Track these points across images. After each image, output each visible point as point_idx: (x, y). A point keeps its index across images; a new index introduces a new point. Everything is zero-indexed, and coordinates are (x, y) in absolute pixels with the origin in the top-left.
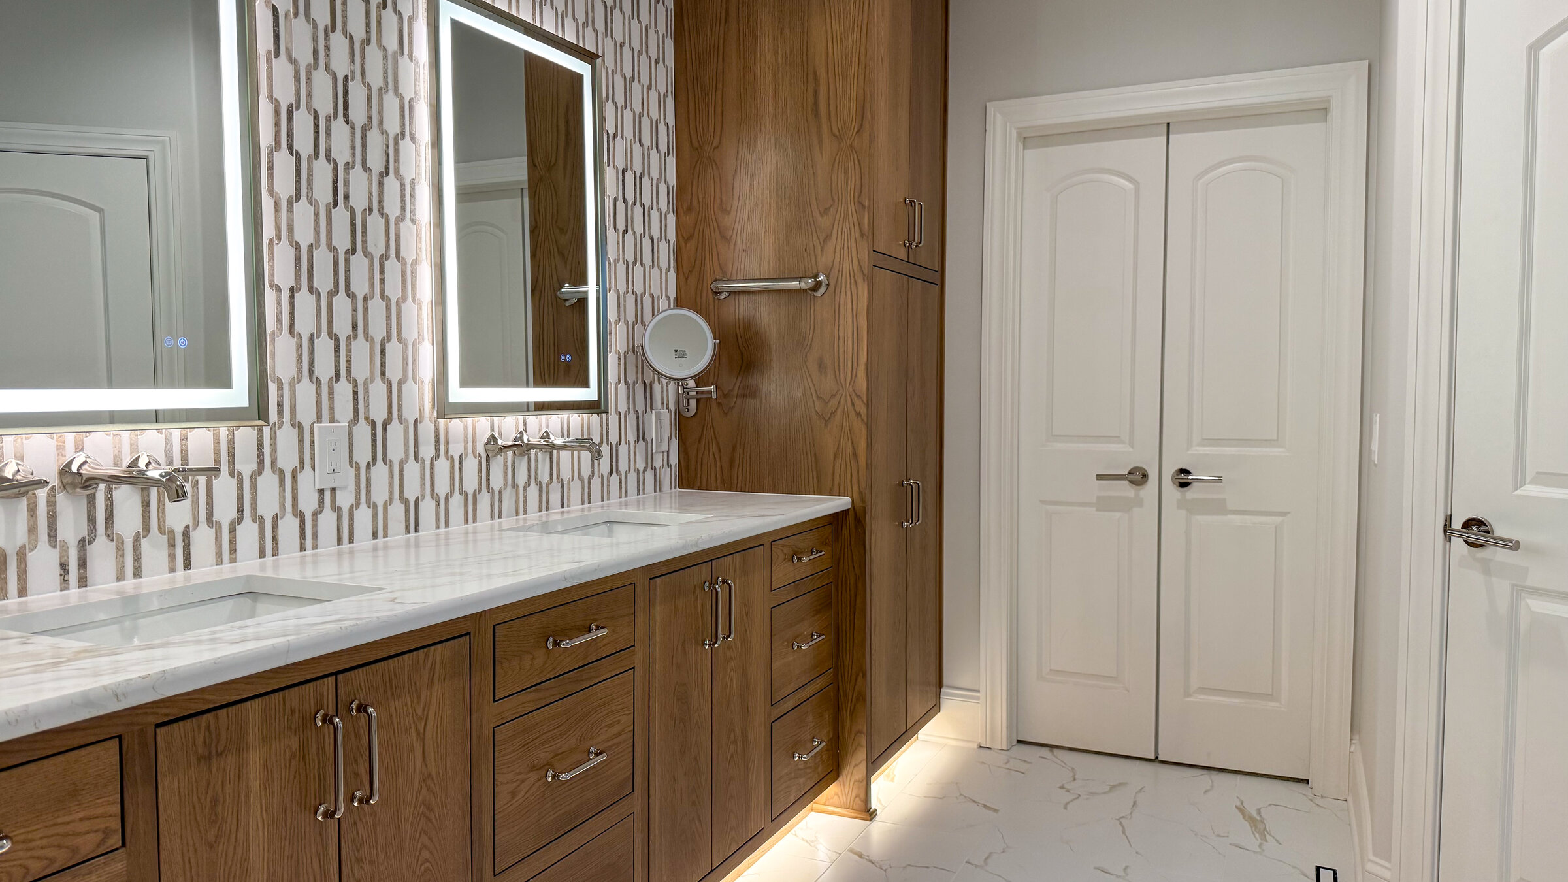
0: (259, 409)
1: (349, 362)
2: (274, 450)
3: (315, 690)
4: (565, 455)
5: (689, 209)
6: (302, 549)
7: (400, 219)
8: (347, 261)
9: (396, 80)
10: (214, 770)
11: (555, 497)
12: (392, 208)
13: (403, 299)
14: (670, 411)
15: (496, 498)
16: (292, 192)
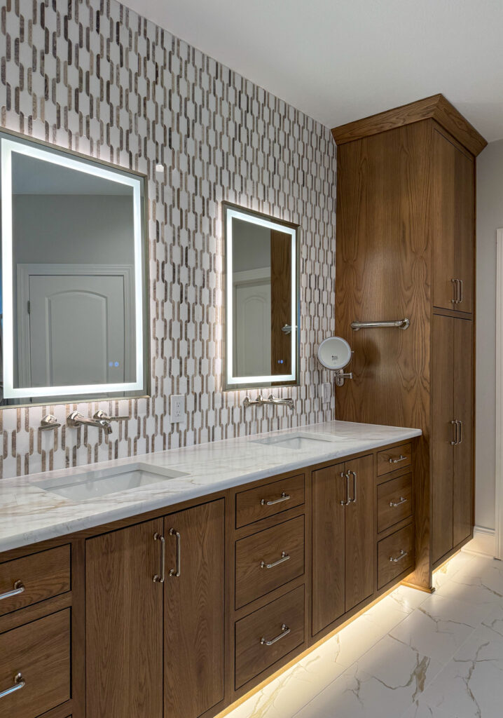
0: (147, 390)
1: (186, 368)
2: (154, 407)
3: (154, 524)
4: (280, 407)
5: (342, 289)
6: (164, 449)
7: (209, 306)
8: (186, 325)
9: (208, 246)
10: (109, 557)
11: (275, 425)
12: (205, 302)
13: (209, 340)
14: (331, 383)
15: (248, 426)
16: (163, 298)
